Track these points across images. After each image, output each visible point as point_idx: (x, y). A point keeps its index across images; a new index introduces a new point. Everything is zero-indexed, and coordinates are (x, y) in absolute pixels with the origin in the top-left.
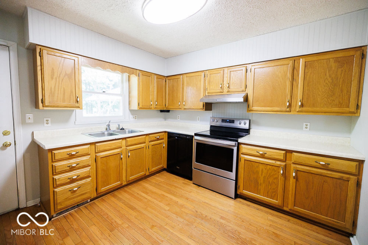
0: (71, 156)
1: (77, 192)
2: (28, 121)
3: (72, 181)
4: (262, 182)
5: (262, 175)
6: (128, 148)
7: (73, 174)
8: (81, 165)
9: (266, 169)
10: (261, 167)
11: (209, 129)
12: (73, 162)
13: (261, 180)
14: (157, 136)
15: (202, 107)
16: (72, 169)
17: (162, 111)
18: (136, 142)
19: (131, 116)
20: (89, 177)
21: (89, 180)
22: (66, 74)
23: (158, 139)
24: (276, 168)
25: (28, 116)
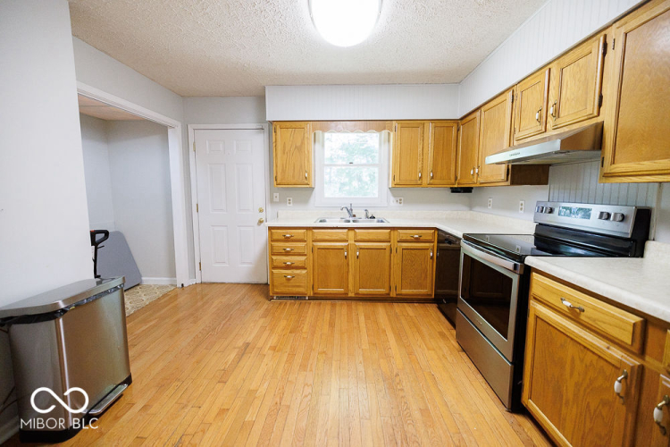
0: (287, 240)
1: (291, 281)
2: (275, 200)
3: (288, 267)
4: (570, 395)
5: (571, 374)
6: (357, 244)
7: (289, 260)
8: (296, 251)
9: (582, 361)
10: (571, 350)
11: (533, 232)
12: (288, 246)
13: (569, 391)
14: (416, 234)
15: (503, 176)
16: (287, 254)
17: (454, 190)
18: (371, 237)
19: (392, 199)
20: (304, 268)
21: (304, 272)
22: (296, 147)
23: (417, 240)
24: (608, 370)
25: (275, 194)
